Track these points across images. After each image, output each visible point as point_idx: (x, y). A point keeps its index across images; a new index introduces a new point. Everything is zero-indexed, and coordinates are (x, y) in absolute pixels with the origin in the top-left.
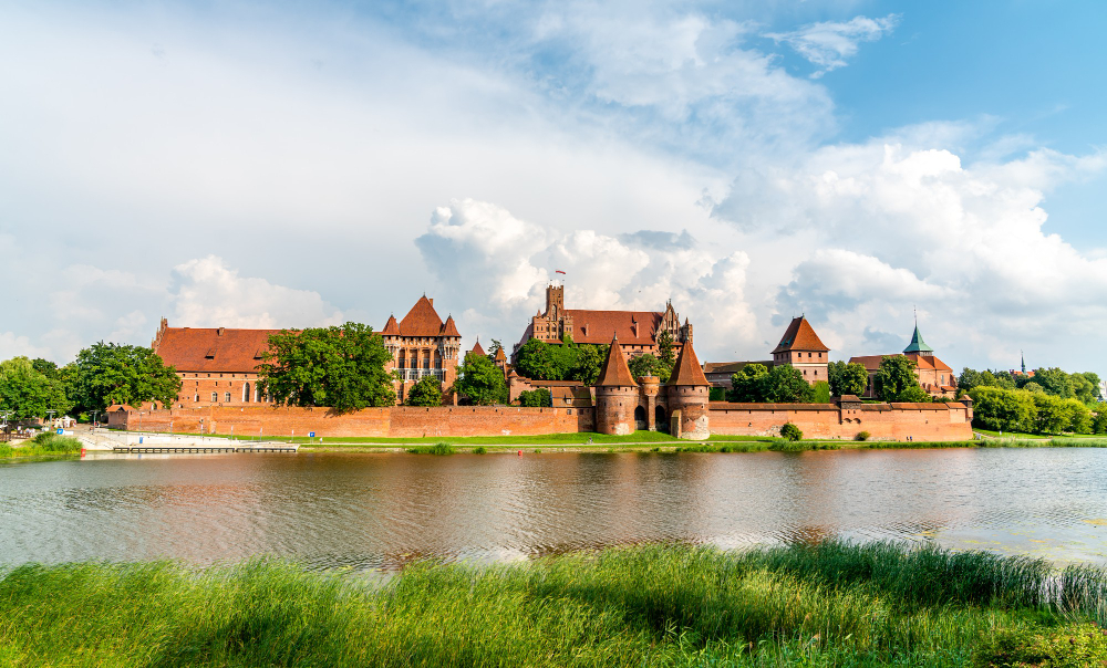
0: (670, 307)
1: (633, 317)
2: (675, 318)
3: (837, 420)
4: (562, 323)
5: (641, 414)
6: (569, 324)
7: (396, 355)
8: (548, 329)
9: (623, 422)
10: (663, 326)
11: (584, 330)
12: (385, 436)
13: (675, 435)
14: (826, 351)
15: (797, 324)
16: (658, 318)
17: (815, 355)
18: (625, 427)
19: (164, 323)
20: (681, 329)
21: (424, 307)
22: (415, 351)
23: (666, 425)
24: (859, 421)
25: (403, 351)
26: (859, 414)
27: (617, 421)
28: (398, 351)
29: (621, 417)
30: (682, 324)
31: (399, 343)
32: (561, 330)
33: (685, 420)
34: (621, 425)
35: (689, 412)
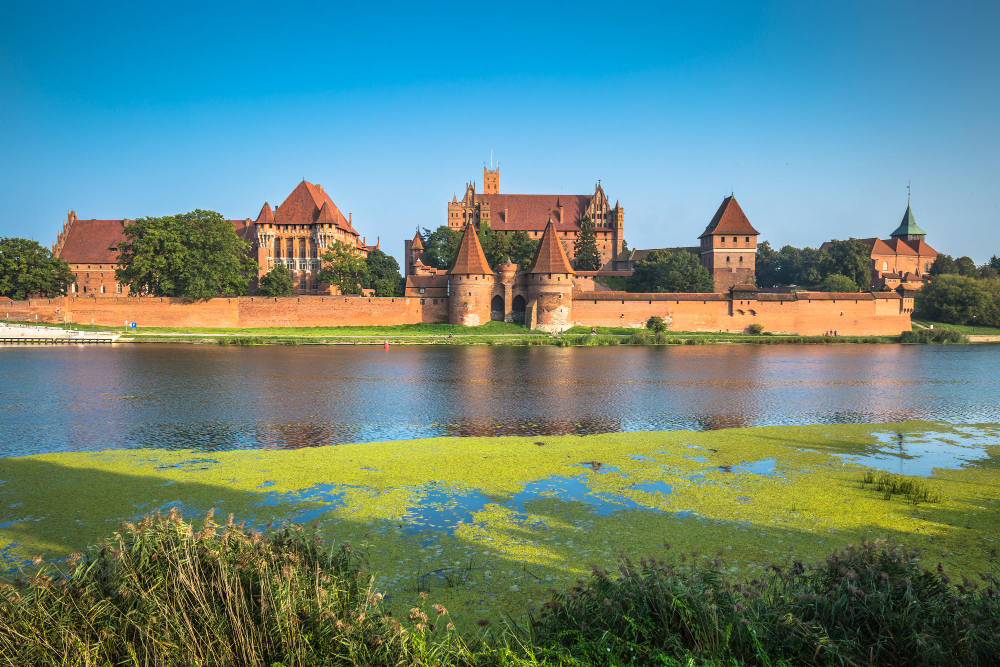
0: (599, 189)
1: (559, 201)
2: (604, 201)
3: (726, 311)
4: (478, 208)
5: (497, 303)
6: (486, 210)
7: (272, 244)
8: (464, 216)
9: (471, 312)
10: (591, 210)
11: (502, 216)
12: (234, 326)
13: (529, 326)
14: (756, 234)
15: (728, 203)
16: (584, 202)
17: (741, 239)
18: (476, 316)
19: (72, 215)
20: (611, 212)
21: (303, 192)
22: (291, 239)
23: (521, 318)
24: (753, 313)
25: (278, 240)
26: (754, 304)
27: (467, 312)
28: (273, 240)
29: (470, 307)
30: (612, 207)
31: (272, 232)
32: (478, 216)
33: (540, 311)
34: (470, 315)
35: (546, 302)
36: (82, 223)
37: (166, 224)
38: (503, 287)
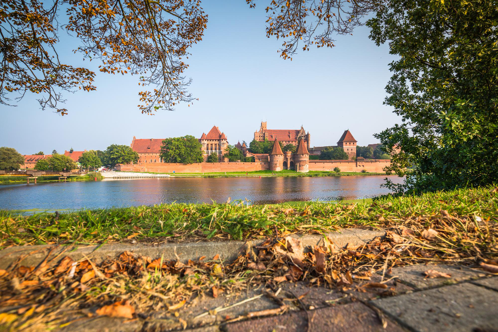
0: (302, 128)
1: (289, 132)
2: (304, 131)
3: (355, 165)
4: (264, 134)
5: (285, 164)
6: (267, 134)
7: (205, 146)
8: (260, 136)
10: (300, 135)
11: (272, 137)
12: (200, 172)
13: (296, 171)
14: (356, 142)
15: (346, 132)
16: (297, 132)
17: (352, 143)
18: (279, 168)
19: (134, 138)
20: (306, 135)
21: (215, 129)
22: (212, 144)
23: (293, 167)
24: (363, 166)
25: (208, 144)
26: (364, 163)
27: (277, 167)
28: (206, 145)
29: (278, 165)
30: (306, 134)
31: (206, 142)
32: (264, 137)
33: (300, 166)
35: (302, 163)
36: (138, 140)
37: (178, 140)
38: (287, 159)
